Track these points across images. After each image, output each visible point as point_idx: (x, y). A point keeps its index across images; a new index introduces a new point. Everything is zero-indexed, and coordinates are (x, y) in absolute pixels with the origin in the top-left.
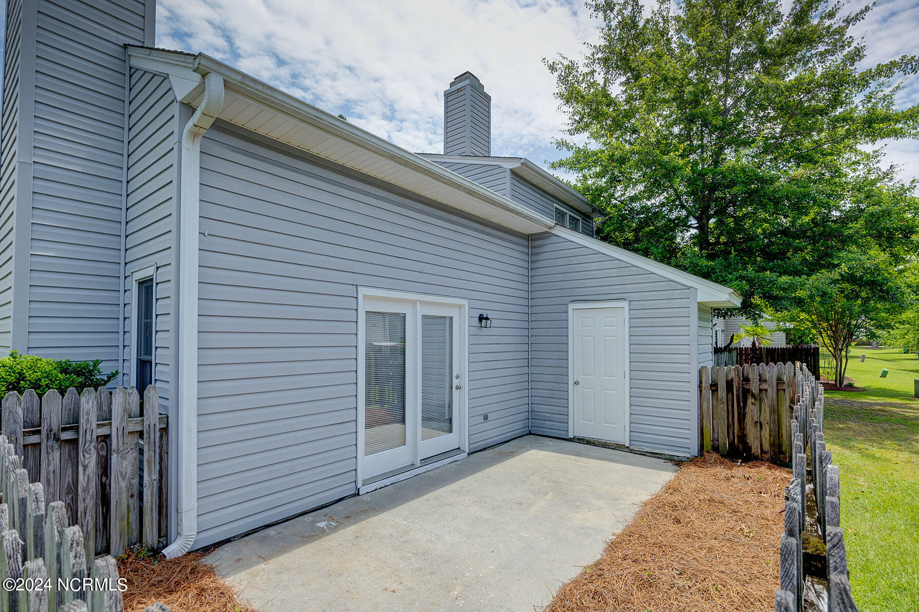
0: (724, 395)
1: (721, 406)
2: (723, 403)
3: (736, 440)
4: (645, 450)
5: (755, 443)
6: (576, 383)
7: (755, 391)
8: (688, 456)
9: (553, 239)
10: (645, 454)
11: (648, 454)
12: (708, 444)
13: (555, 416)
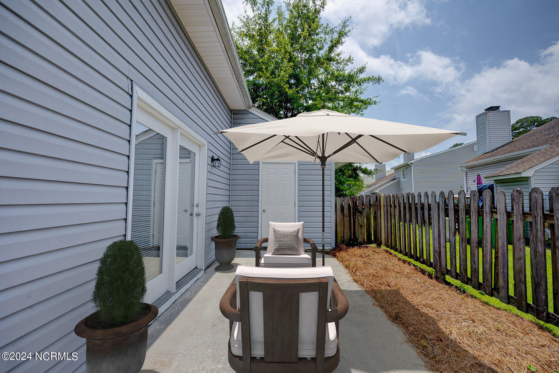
0: (347, 212)
1: (346, 218)
2: (346, 217)
3: (352, 236)
4: (307, 249)
5: (361, 236)
6: (264, 211)
7: (360, 209)
8: (330, 248)
9: (250, 116)
10: (307, 251)
11: (308, 251)
12: (339, 239)
13: (248, 234)
